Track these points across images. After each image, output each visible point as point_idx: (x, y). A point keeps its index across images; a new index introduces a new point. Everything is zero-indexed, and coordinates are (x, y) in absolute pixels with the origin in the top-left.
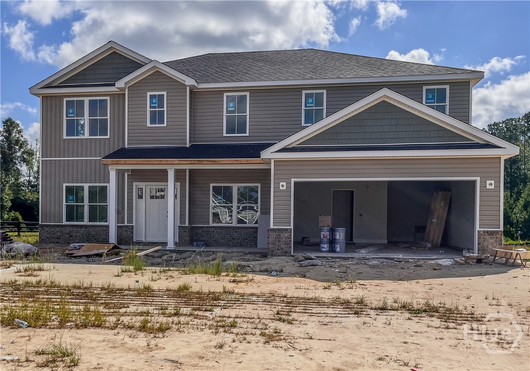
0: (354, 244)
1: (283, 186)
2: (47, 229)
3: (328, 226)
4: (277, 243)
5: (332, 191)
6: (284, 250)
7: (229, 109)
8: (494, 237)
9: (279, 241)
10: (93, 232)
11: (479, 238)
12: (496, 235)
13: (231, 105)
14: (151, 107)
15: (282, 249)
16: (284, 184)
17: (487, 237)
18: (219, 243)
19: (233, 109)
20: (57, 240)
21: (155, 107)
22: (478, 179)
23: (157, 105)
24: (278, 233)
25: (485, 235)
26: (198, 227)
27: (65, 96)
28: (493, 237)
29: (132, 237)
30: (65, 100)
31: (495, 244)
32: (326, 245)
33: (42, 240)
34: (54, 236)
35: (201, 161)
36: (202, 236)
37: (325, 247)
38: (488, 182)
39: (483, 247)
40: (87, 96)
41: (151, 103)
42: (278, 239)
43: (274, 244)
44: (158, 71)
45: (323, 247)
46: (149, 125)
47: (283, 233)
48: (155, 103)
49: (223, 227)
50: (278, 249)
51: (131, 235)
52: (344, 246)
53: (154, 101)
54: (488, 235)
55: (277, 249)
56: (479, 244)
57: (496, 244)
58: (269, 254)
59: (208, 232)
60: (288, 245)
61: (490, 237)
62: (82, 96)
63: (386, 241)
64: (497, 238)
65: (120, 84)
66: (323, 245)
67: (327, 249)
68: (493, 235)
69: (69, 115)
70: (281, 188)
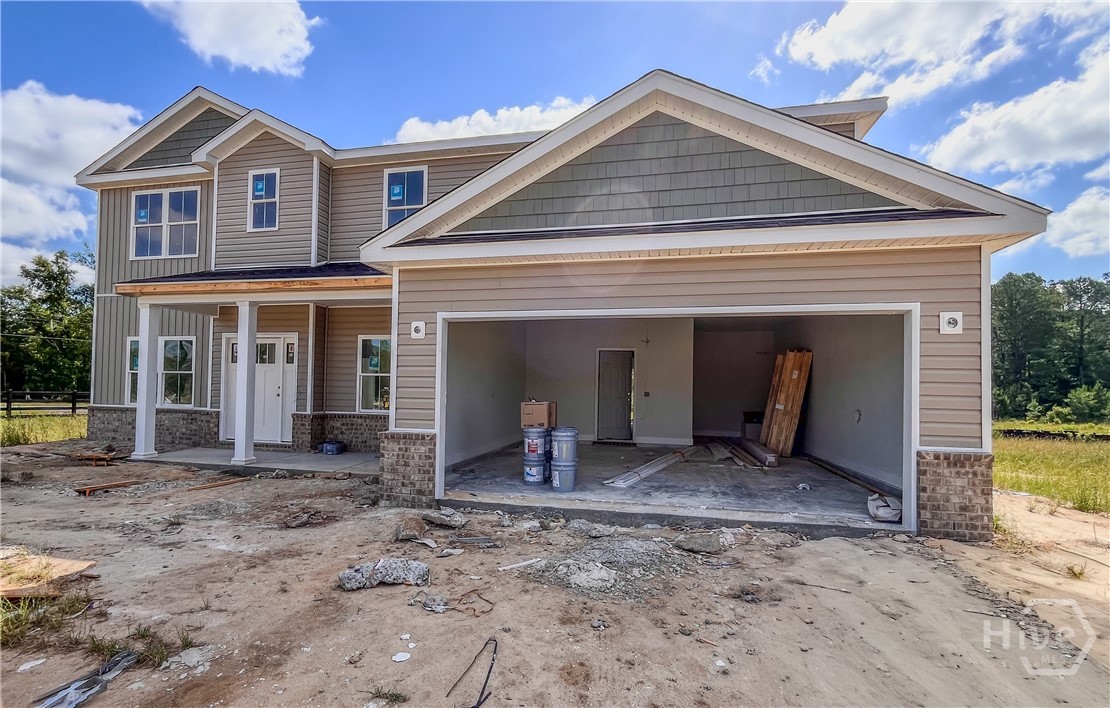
0: (635, 444)
1: (418, 328)
2: (99, 415)
3: (541, 425)
4: (401, 469)
5: (598, 353)
6: (418, 486)
7: (393, 198)
8: (967, 473)
9: (406, 465)
10: (167, 422)
11: (921, 473)
12: (972, 466)
13: (397, 190)
14: (255, 197)
15: (413, 484)
16: (421, 325)
17: (946, 472)
18: (370, 447)
19: (400, 198)
20: (113, 434)
21: (260, 197)
22: (916, 308)
23: (263, 193)
24: (405, 443)
25: (938, 465)
26: (335, 415)
27: (134, 189)
28: (963, 471)
29: (217, 433)
30: (134, 194)
31: (970, 493)
32: (534, 471)
33: (92, 433)
34: (110, 427)
35: (289, 282)
36: (342, 433)
37: (534, 473)
38: (945, 316)
39: (935, 499)
40: (167, 186)
41: (255, 189)
42: (404, 459)
43: (394, 471)
44: (267, 132)
45: (528, 474)
46: (250, 228)
47: (414, 444)
48: (262, 190)
49: (377, 416)
50: (403, 484)
51: (215, 430)
52: (570, 475)
53: (260, 187)
54: (949, 465)
55: (400, 485)
56: (921, 489)
57: (975, 492)
58: (382, 496)
59: (352, 425)
60: (427, 476)
61: (954, 470)
62: (160, 187)
63: (690, 441)
64: (975, 474)
65: (199, 156)
66: (528, 469)
67: (538, 478)
68: (963, 466)
69: (140, 220)
70: (414, 335)
